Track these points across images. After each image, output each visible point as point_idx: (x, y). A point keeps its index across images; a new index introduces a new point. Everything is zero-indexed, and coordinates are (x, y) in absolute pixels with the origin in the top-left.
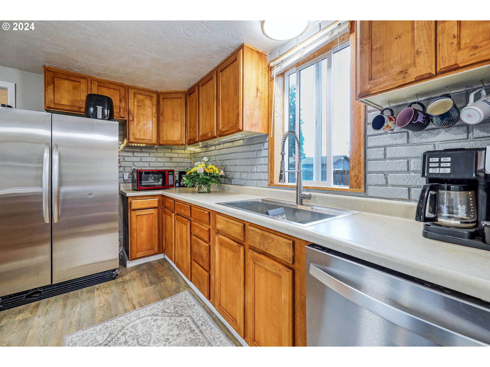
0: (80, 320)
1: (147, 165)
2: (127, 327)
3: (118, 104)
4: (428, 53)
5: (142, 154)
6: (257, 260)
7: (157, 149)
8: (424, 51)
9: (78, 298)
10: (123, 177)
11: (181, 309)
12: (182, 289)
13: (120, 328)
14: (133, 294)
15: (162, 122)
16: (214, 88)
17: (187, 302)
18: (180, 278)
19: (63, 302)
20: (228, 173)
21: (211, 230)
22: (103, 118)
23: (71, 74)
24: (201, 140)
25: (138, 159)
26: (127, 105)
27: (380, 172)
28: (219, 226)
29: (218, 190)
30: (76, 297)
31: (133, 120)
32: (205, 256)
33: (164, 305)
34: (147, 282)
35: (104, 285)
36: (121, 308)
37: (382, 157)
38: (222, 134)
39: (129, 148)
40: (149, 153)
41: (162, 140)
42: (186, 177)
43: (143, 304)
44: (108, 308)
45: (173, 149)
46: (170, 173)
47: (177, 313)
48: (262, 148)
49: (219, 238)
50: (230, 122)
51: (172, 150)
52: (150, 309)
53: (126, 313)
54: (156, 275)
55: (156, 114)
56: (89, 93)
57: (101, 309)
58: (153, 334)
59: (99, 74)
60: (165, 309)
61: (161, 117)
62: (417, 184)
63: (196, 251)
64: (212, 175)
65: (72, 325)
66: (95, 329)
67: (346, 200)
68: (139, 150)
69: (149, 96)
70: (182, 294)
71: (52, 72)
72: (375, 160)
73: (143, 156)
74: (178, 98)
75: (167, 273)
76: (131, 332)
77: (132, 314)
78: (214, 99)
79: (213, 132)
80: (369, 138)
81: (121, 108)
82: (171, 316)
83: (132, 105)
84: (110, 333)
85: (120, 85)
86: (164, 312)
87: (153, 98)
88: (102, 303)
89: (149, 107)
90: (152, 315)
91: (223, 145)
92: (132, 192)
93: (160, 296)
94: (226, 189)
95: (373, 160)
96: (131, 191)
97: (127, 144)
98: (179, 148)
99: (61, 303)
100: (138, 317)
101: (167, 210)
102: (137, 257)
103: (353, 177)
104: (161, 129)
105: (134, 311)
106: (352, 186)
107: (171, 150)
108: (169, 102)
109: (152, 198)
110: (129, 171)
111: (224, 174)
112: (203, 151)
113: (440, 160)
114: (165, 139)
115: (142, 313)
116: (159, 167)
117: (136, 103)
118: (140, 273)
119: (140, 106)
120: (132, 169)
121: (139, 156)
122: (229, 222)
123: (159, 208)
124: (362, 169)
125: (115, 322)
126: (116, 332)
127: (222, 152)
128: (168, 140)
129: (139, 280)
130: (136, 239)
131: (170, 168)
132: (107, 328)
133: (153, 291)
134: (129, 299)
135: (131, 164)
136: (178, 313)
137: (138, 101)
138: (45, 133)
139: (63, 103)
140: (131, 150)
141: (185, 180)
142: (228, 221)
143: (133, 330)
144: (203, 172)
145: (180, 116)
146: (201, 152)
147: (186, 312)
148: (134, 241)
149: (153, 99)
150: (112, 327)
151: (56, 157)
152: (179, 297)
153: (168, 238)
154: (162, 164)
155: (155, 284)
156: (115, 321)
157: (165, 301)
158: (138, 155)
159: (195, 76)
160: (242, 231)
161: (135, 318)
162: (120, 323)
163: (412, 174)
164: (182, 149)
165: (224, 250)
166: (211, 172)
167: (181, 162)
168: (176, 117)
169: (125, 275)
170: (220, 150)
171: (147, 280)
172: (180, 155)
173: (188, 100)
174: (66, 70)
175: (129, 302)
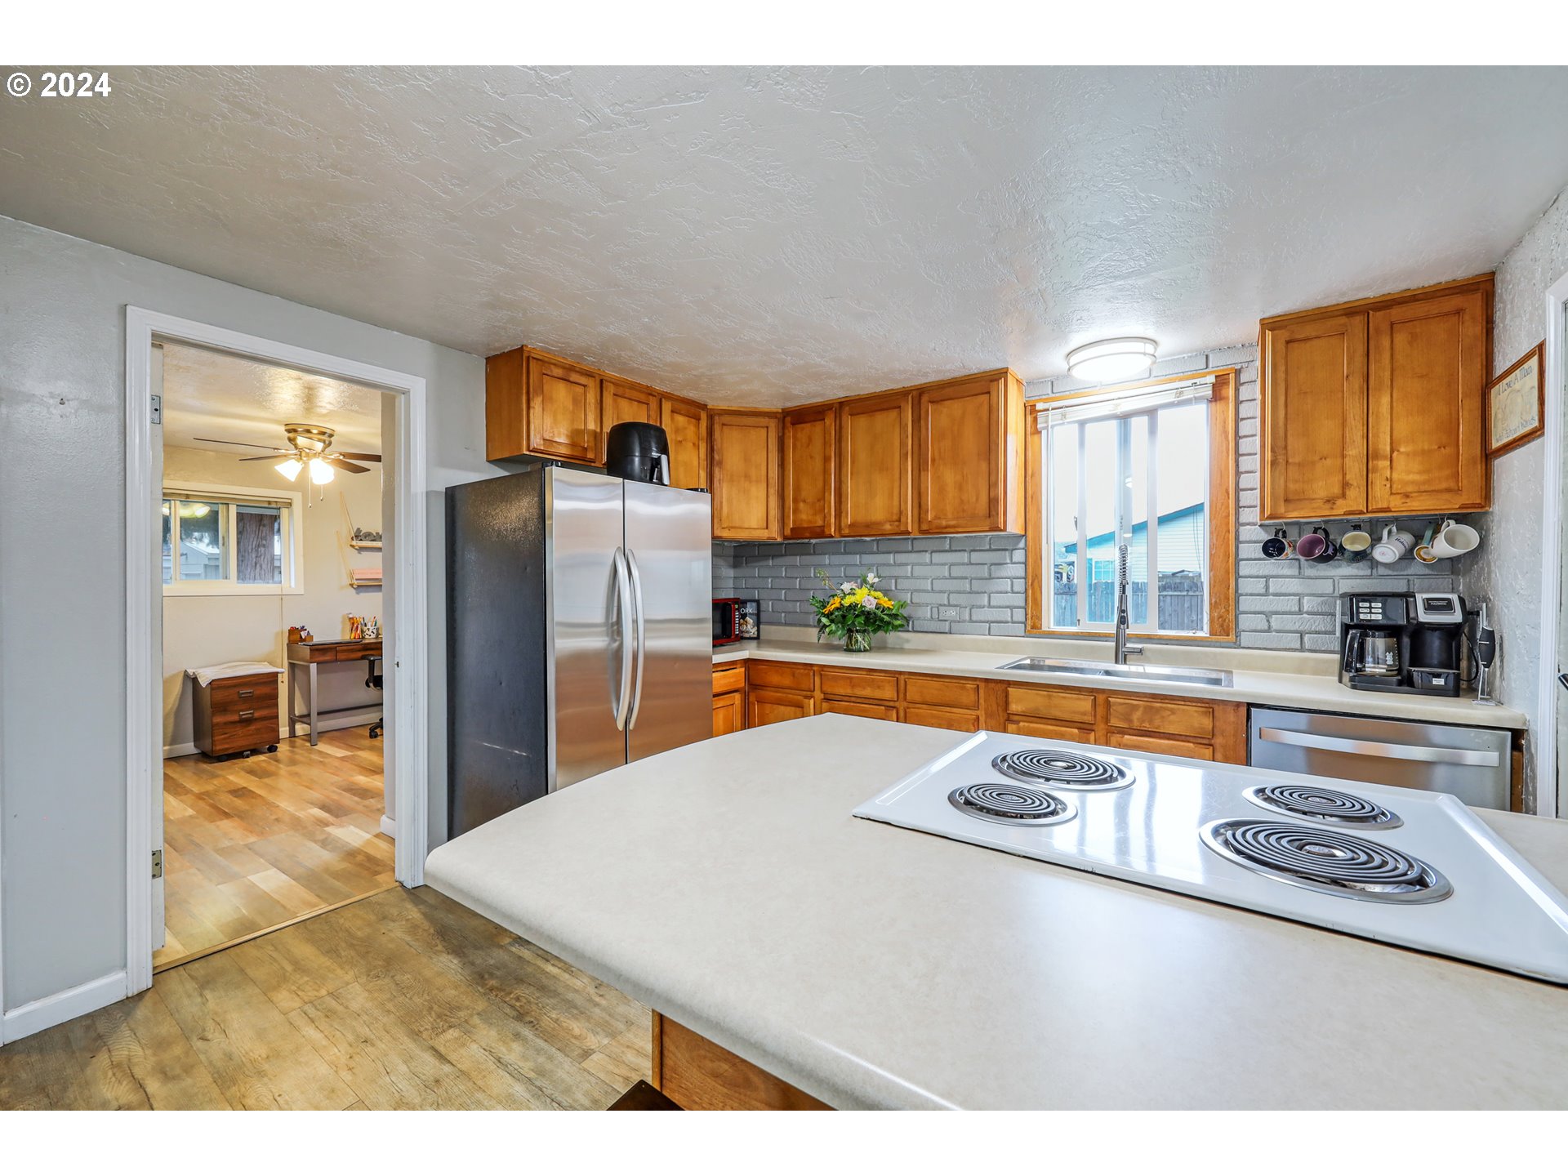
4: (1359, 488)
8: (1355, 484)
16: (904, 430)
21: (982, 718)
24: (851, 534)
27: (1259, 613)
37: (1263, 591)
38: (935, 531)
41: (720, 525)
48: (1006, 559)
62: (1313, 629)
67: (1206, 654)
69: (694, 416)
72: (1251, 595)
74: (758, 427)
78: (905, 454)
80: (1241, 563)
87: (700, 421)
89: (695, 445)
95: (1246, 595)
103: (1216, 619)
104: (717, 499)
106: (1214, 632)
108: (736, 435)
113: (1370, 605)
114: (727, 524)
117: (673, 437)
119: (680, 442)
122: (1055, 697)
124: (1232, 608)
128: (734, 525)
137: (677, 431)
139: (558, 438)
142: (1049, 696)
145: (763, 470)
149: (699, 425)
163: (1305, 615)
168: (751, 470)
173: (789, 434)
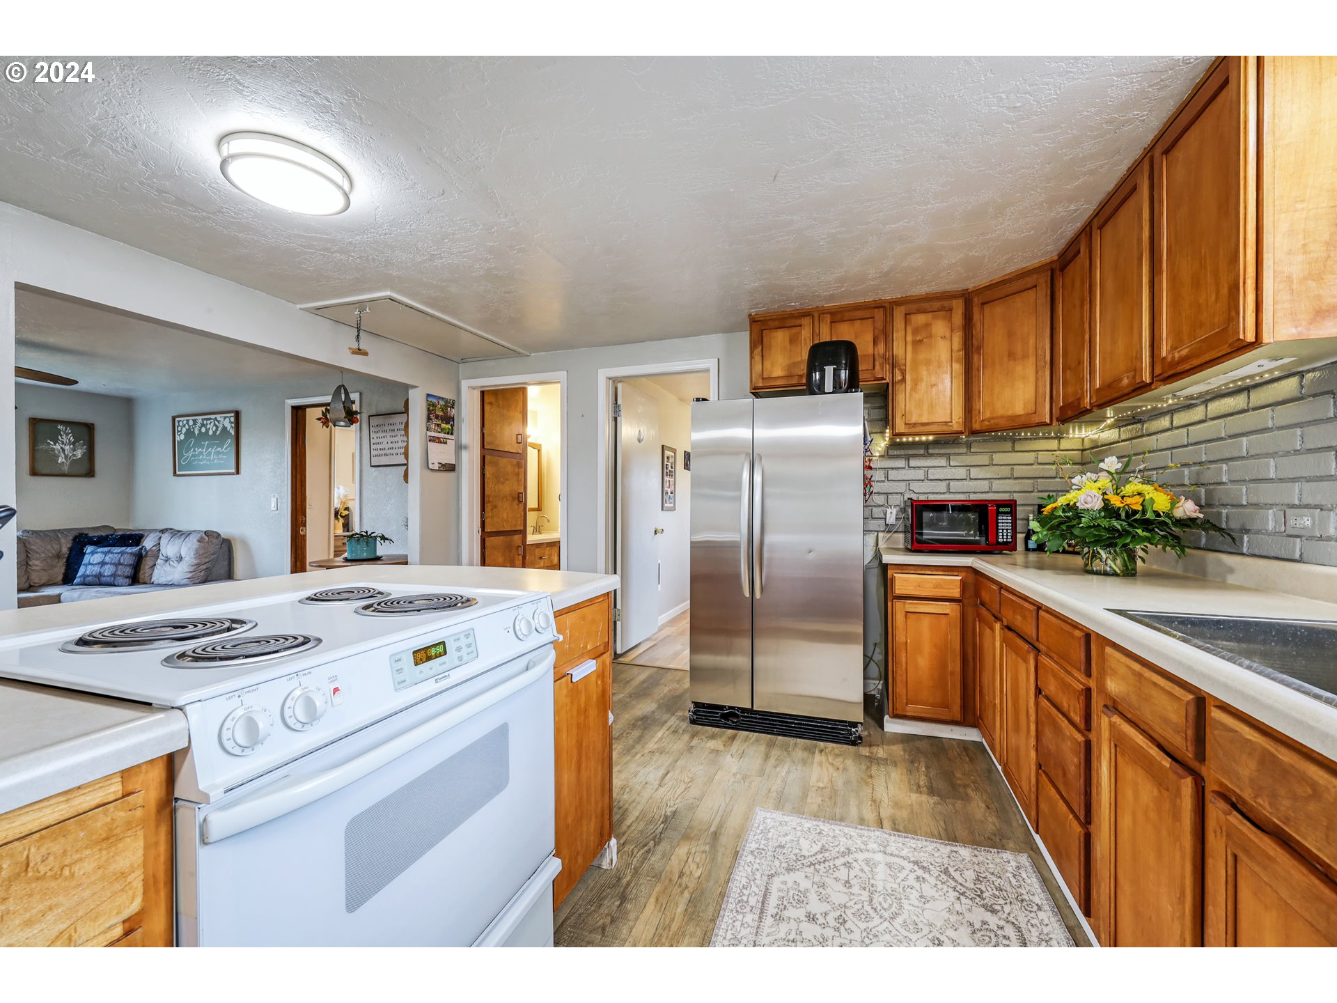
0: (782, 792)
1: (942, 487)
2: (856, 855)
3: (871, 350)
5: (929, 461)
6: (1246, 852)
7: (969, 446)
9: (789, 753)
10: (884, 517)
11: (997, 893)
12: (1011, 845)
13: (842, 849)
14: (885, 795)
15: (979, 370)
16: (1140, 219)
17: (1020, 887)
18: (1014, 812)
19: (766, 748)
20: (1224, 511)
21: (1094, 694)
22: (837, 388)
23: (786, 316)
24: (1099, 402)
25: (920, 474)
26: (891, 349)
28: (1112, 686)
29: (1179, 571)
30: (786, 750)
31: (904, 380)
32: (1072, 769)
33: (949, 857)
34: (922, 783)
35: (833, 749)
36: (853, 811)
38: (1171, 373)
39: (898, 448)
40: (948, 456)
41: (979, 417)
42: (1038, 522)
43: (901, 828)
44: (831, 798)
45: (1020, 439)
46: (1001, 510)
47: (979, 896)
49: (1112, 725)
50: (1202, 325)
51: (1016, 442)
52: (914, 846)
53: (861, 825)
54: (949, 777)
55: (962, 353)
56: (816, 342)
57: (819, 792)
58: (905, 903)
59: (832, 298)
60: (949, 868)
61: (976, 358)
63: (1051, 747)
64: (1138, 516)
65: (770, 795)
66: (801, 824)
68: (922, 452)
69: (942, 309)
70: (1007, 855)
71: (759, 323)
73: (932, 465)
74: (1025, 290)
75: (979, 784)
76: (862, 870)
77: (872, 834)
78: (1140, 259)
79: (1137, 370)
81: (876, 357)
82: (963, 894)
83: (902, 344)
84: (823, 846)
85: (874, 305)
86: (946, 872)
87: (954, 311)
88: (823, 782)
89: (944, 338)
90: (916, 863)
91: (1202, 408)
92: (905, 555)
93: (946, 830)
94: (1211, 568)
96: (901, 553)
97: (890, 439)
98: (1037, 434)
99: (763, 748)
100: (882, 849)
101: (984, 611)
102: (907, 714)
104: (975, 390)
105: (878, 831)
107: (1014, 443)
108: (998, 310)
109: (946, 573)
110: (899, 504)
111: (1201, 516)
112: (1123, 437)
114: (988, 415)
115: (894, 844)
116: (974, 493)
117: (909, 338)
118: (910, 755)
119: (921, 341)
120: (906, 499)
121: (922, 465)
122: (1145, 678)
123: (965, 601)
125: (837, 832)
126: (834, 853)
127: (1198, 432)
128: (995, 415)
129: (905, 771)
130: (904, 669)
131: (1008, 494)
132: (820, 833)
133: (931, 811)
134: (874, 801)
135: (901, 487)
136: (984, 899)
137: (916, 331)
138: (743, 433)
139: (775, 374)
140: (902, 452)
141: (1039, 530)
142: (1140, 675)
143: (867, 869)
144: (1099, 504)
145: (1032, 341)
146: (1118, 442)
147: (1007, 909)
148: (899, 672)
149: (954, 315)
150: (830, 838)
151: (758, 478)
152: (998, 860)
153: (986, 688)
154: (984, 485)
155: (939, 796)
156: (837, 828)
157: (955, 849)
158: (919, 465)
159: (1072, 207)
160: (1190, 721)
161: (875, 846)
162: (844, 839)
164: (1052, 438)
165: (1129, 772)
166: (1135, 507)
167: (1047, 478)
168: (1019, 349)
169: (878, 746)
170: (1190, 428)
171: (923, 777)
172: (1043, 457)
173: (1059, 284)
174: (780, 310)
175: (874, 808)
